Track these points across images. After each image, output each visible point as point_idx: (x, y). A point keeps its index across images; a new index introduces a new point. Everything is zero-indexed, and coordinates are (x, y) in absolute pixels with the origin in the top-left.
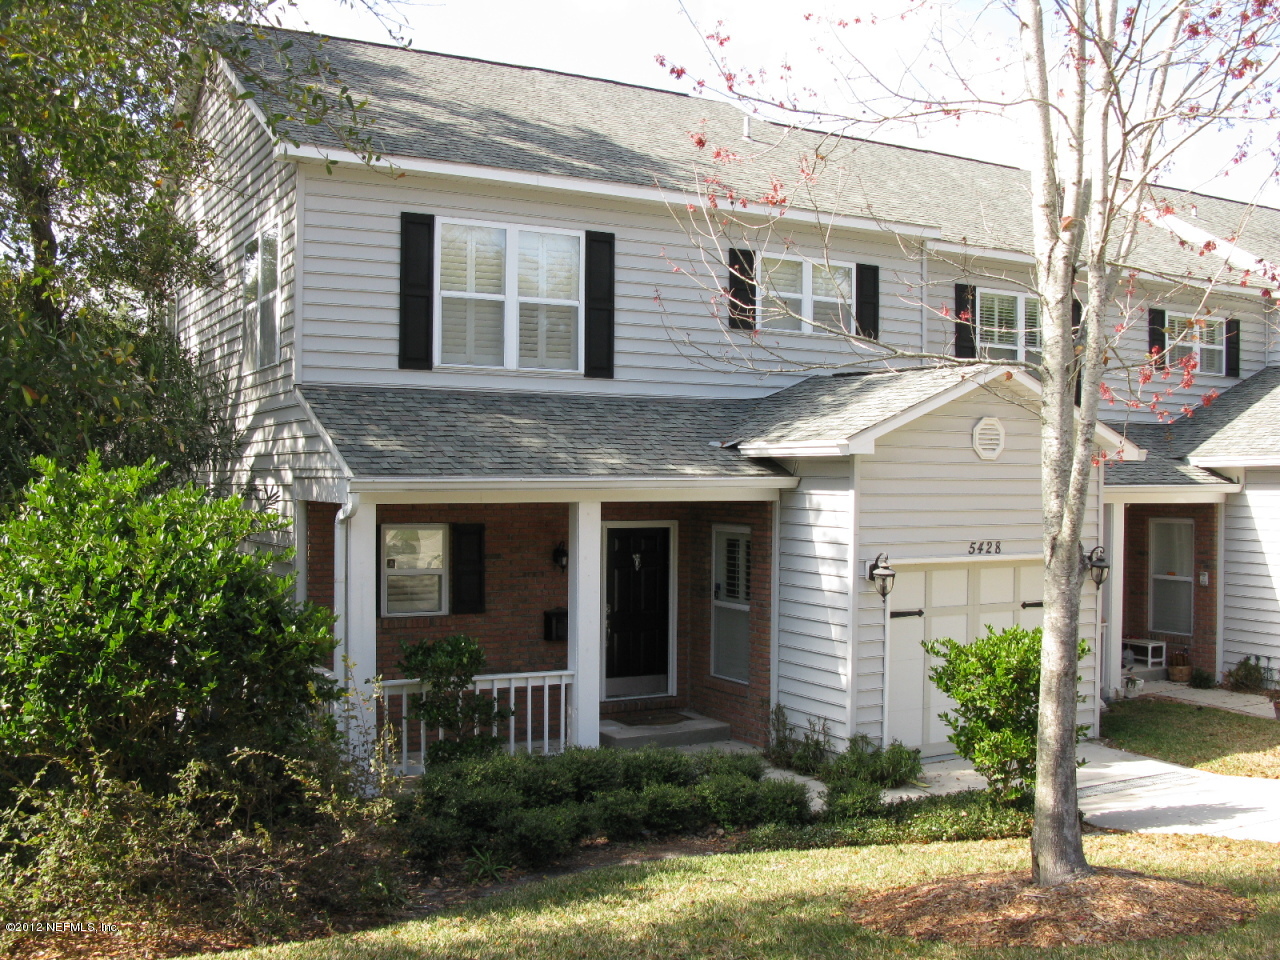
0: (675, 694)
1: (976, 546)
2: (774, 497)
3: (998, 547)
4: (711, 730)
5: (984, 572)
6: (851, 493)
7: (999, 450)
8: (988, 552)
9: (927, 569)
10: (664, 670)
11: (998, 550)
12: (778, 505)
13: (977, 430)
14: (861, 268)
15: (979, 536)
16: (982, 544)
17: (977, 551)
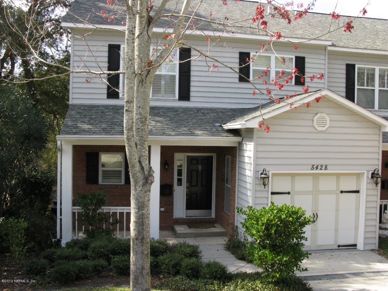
0: (214, 217)
1: (315, 167)
2: (236, 145)
3: (326, 167)
4: (218, 232)
5: (321, 177)
6: (253, 143)
7: (326, 127)
8: (321, 169)
9: (293, 176)
10: (210, 208)
11: (326, 168)
12: (238, 148)
13: (315, 118)
14: (297, 58)
15: (316, 162)
16: (318, 166)
17: (315, 169)
